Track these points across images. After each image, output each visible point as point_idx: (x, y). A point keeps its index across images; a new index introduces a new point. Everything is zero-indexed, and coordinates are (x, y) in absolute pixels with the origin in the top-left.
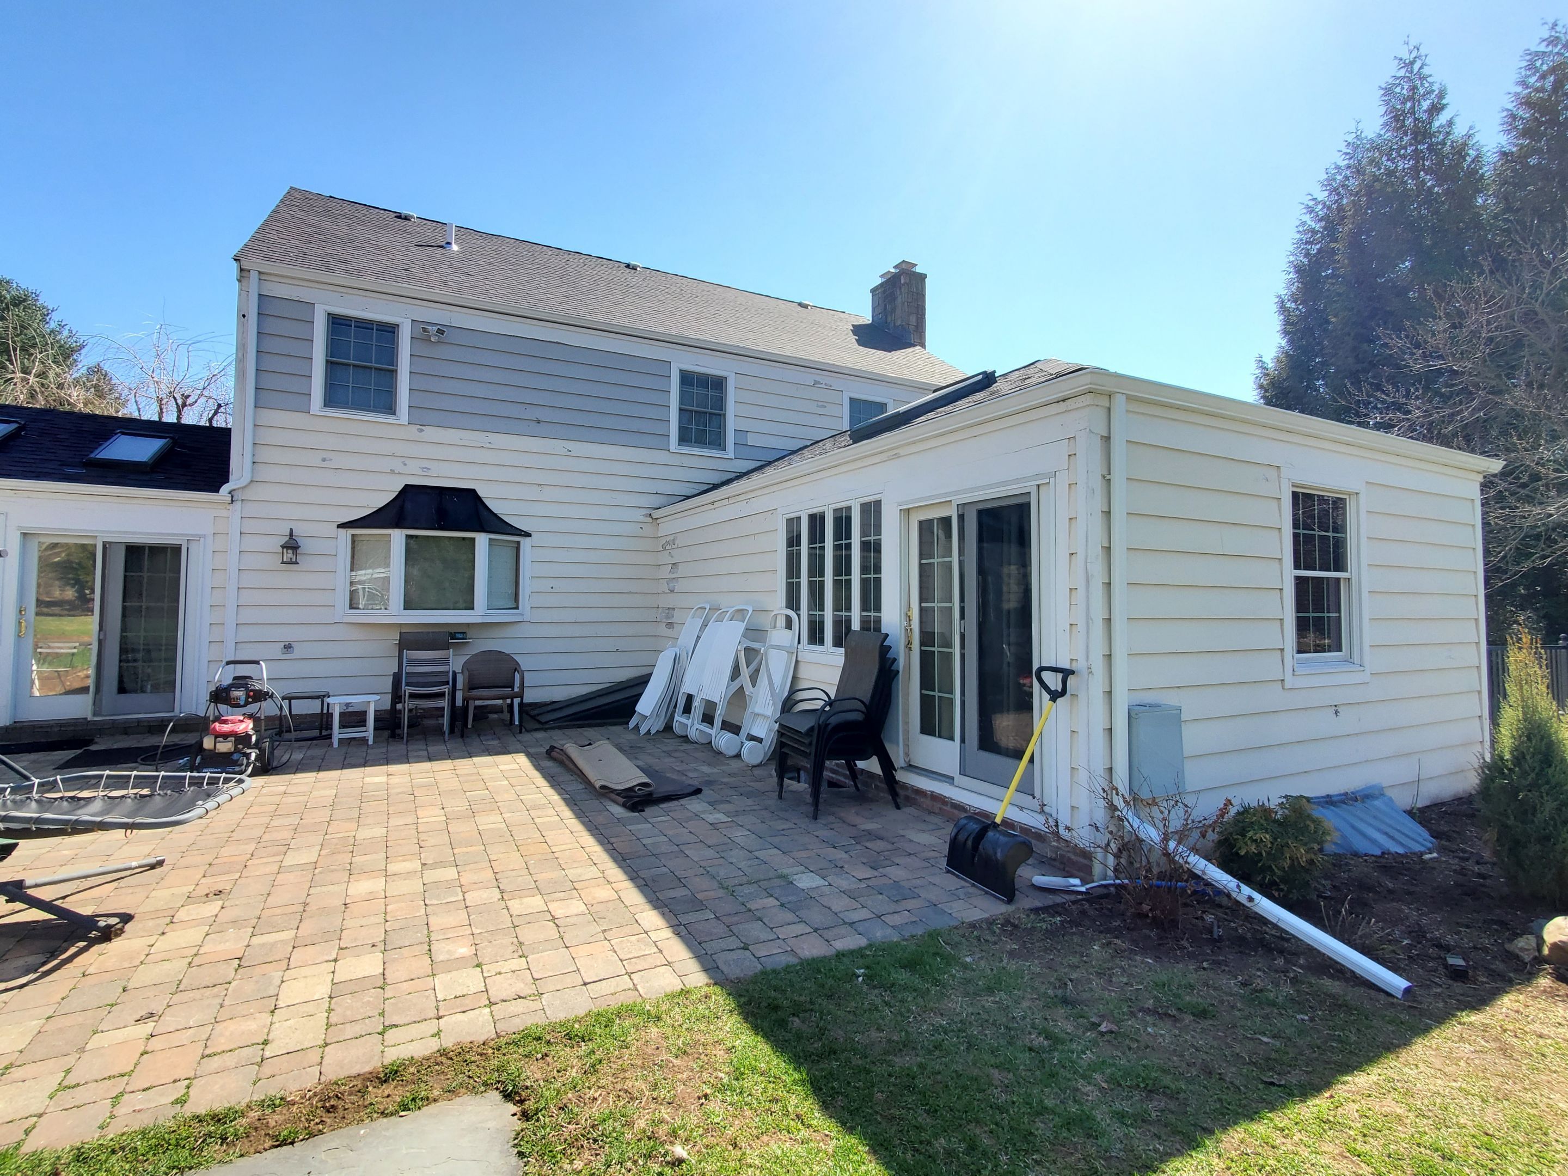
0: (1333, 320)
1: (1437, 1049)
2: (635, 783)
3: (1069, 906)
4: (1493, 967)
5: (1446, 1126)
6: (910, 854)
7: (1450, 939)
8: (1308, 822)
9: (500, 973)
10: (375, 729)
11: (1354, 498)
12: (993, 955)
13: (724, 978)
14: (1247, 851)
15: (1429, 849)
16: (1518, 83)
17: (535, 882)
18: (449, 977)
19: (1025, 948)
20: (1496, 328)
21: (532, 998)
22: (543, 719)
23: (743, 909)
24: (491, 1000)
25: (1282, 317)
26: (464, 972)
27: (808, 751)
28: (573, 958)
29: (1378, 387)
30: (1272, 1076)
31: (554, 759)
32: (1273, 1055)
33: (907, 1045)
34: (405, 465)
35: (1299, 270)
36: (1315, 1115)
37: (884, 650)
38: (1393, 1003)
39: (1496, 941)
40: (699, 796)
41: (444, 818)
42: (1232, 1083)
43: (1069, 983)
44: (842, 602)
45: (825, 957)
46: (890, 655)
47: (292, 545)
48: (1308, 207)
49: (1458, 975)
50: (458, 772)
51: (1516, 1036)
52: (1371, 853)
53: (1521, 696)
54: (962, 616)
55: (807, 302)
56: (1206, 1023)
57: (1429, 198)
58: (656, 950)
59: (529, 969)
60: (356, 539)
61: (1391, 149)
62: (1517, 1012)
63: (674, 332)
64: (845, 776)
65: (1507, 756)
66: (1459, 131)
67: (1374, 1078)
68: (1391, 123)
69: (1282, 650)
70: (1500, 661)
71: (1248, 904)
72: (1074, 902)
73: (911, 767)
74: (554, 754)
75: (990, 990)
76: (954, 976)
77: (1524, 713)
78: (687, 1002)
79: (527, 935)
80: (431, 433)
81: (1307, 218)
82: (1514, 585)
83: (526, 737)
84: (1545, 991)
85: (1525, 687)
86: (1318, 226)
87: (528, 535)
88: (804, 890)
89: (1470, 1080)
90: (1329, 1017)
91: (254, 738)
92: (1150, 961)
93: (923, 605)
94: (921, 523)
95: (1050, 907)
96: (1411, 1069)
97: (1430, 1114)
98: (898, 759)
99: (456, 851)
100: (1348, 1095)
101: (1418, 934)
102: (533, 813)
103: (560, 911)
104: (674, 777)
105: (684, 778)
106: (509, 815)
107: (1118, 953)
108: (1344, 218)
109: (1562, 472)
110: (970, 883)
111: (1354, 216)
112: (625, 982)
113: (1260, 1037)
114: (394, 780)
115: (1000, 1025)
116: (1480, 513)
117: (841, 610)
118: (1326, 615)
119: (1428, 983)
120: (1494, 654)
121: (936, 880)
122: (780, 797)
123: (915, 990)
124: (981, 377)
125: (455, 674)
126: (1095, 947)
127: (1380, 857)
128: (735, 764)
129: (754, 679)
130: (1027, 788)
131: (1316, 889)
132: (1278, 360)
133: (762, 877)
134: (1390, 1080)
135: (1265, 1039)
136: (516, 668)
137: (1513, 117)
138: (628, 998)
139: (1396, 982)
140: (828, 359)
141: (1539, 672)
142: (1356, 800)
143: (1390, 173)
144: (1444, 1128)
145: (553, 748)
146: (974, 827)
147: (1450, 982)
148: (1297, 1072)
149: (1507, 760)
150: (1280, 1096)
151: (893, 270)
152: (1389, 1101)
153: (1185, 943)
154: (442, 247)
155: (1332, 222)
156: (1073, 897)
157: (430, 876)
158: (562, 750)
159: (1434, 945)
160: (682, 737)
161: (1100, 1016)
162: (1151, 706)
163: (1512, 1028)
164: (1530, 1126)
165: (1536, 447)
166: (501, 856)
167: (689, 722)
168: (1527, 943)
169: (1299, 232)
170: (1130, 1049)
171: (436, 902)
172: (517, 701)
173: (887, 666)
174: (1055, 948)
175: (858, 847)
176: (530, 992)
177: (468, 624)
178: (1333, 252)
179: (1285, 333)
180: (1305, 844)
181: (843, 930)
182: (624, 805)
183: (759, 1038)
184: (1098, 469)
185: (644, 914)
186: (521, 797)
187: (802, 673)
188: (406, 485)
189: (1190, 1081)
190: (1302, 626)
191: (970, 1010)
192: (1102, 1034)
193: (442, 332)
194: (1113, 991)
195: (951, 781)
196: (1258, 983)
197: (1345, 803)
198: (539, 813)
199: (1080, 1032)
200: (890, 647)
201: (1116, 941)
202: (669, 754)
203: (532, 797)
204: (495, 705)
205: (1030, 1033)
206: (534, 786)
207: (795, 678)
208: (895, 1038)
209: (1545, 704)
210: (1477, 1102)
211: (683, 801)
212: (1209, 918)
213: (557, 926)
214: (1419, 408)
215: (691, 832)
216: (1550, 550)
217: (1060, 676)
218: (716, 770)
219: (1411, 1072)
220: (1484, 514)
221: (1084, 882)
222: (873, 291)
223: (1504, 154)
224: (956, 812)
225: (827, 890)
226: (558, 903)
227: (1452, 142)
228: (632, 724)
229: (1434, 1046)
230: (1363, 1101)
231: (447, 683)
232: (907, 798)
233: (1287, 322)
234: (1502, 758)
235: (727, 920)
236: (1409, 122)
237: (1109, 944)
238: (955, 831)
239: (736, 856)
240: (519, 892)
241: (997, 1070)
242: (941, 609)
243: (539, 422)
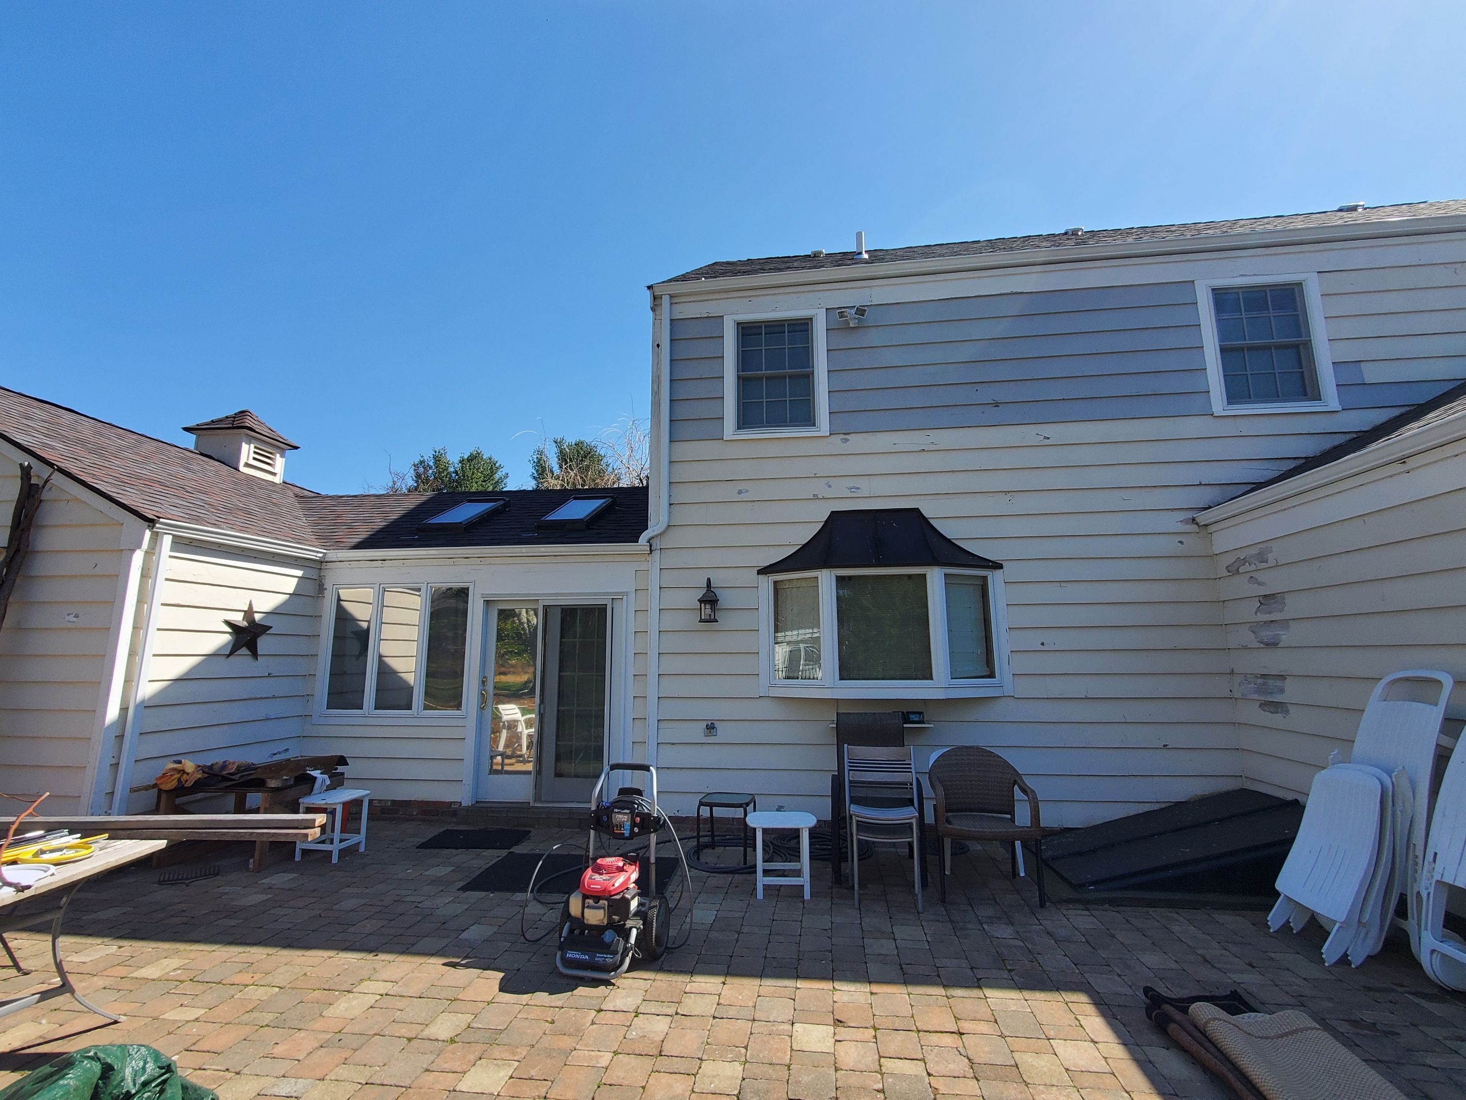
34: (830, 486)
47: (710, 599)
60: (778, 587)
74: (1176, 1031)
80: (857, 442)
83: (1059, 924)
87: (997, 566)
91: (634, 904)
125: (919, 786)
136: (1015, 780)
177: (925, 701)
188: (832, 512)
193: (862, 314)
243: (997, 405)
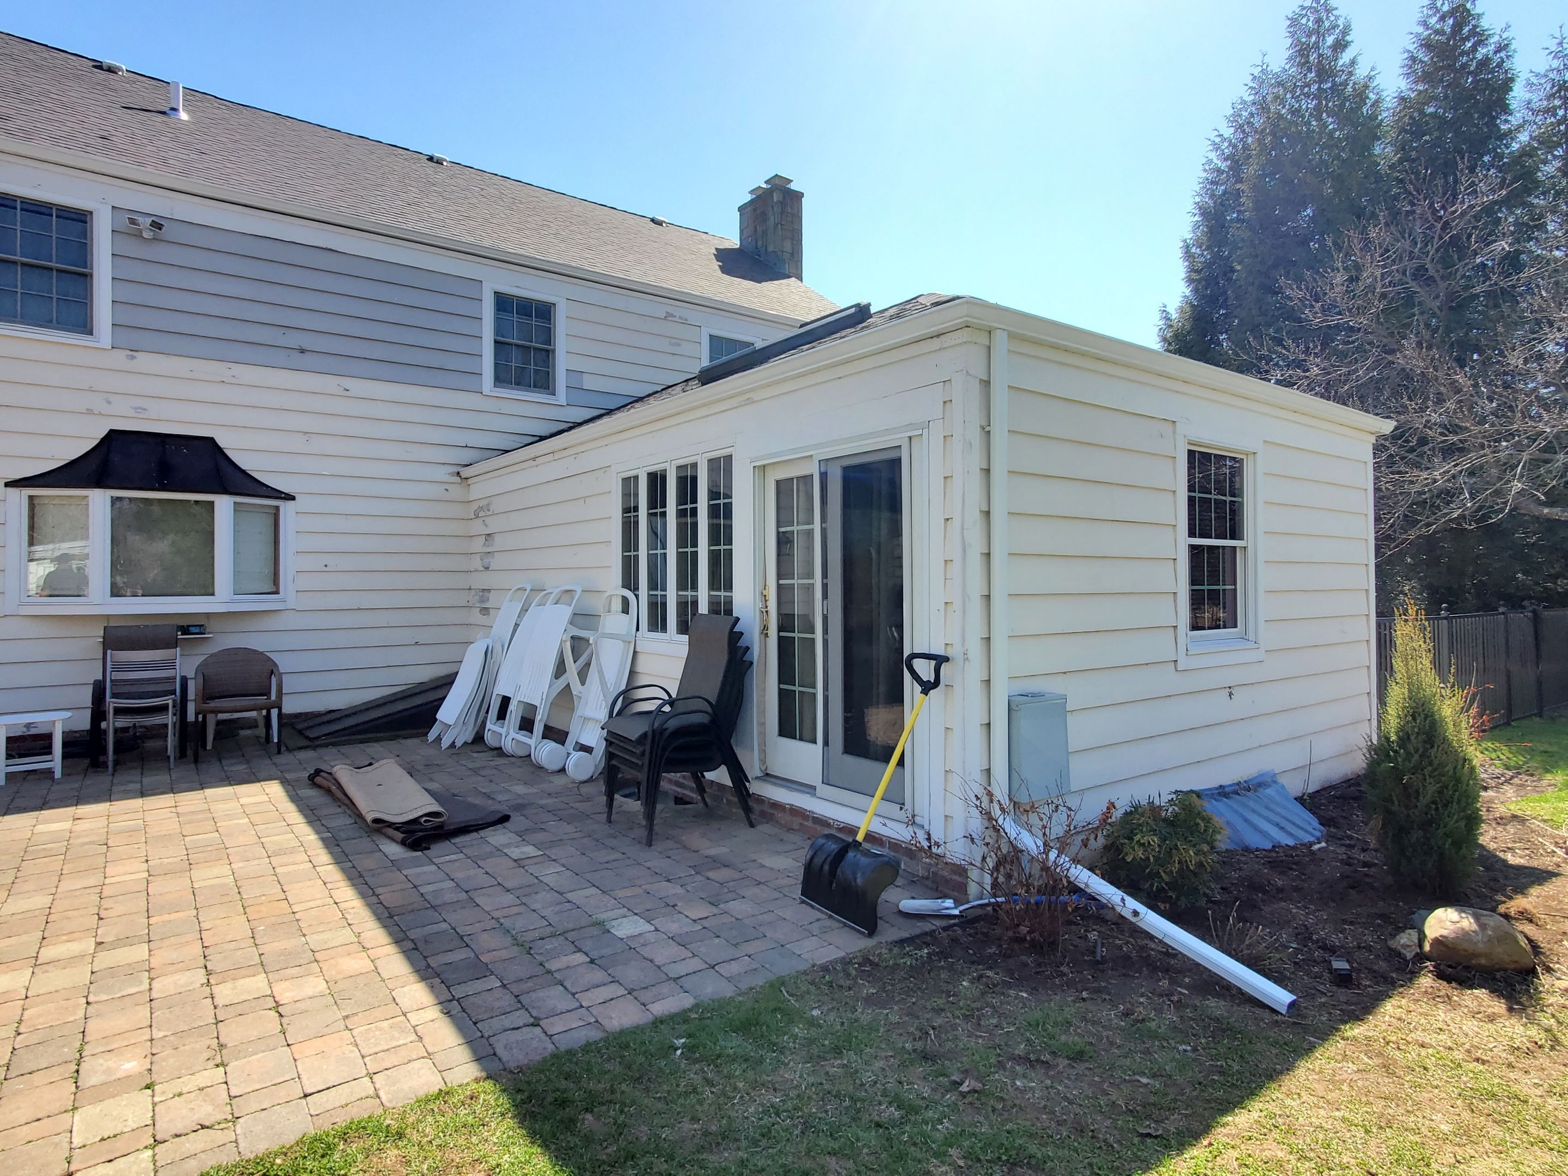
0: (1238, 268)
1: (1320, 1072)
2: (420, 814)
3: (940, 933)
4: (1376, 968)
5: (1328, 1168)
6: (759, 883)
7: (1335, 939)
8: (1198, 821)
9: (180, 1095)
10: (65, 756)
11: (1251, 457)
12: (846, 1003)
13: (501, 1067)
14: (1134, 858)
15: (1318, 839)
16: (1419, 23)
17: (260, 955)
18: (99, 1108)
19: (885, 992)
20: (1390, 282)
21: (222, 1126)
22: (312, 734)
23: (540, 970)
24: (157, 1138)
25: (1186, 264)
26: (124, 1099)
27: (640, 763)
28: (295, 1060)
29: (1279, 342)
30: (1149, 1126)
31: (320, 787)
32: (1152, 1099)
33: (727, 1136)
34: (109, 403)
35: (1204, 212)
36: (1191, 1171)
37: (735, 637)
38: (1277, 1021)
39: (1379, 937)
40: (506, 824)
41: (146, 875)
42: (1105, 1140)
43: (932, 1032)
44: (687, 578)
45: (637, 1027)
46: (742, 643)
48: (1214, 143)
49: (1343, 980)
50: (179, 810)
51: (1399, 1048)
52: (1261, 847)
53: (1407, 672)
54: (825, 596)
55: (662, 219)
56: (1081, 1067)
57: (1332, 144)
58: (414, 1037)
59: (226, 1083)
60: (36, 502)
61: (1295, 86)
62: (1399, 1019)
63: (487, 243)
64: (691, 789)
65: (1393, 738)
66: (1361, 72)
67: (1255, 1115)
68: (1296, 57)
69: (1175, 627)
70: (1387, 632)
71: (1133, 920)
72: (945, 929)
73: (767, 776)
74: (318, 780)
75: (837, 1051)
76: (795, 1037)
77: (1410, 691)
78: (445, 1107)
79: (232, 1033)
80: (145, 361)
81: (1213, 155)
82: (1402, 554)
83: (285, 758)
84: (1426, 992)
85: (1411, 662)
86: (1224, 165)
87: (291, 498)
88: (622, 939)
89: (1352, 1107)
90: (1212, 1045)
92: (1025, 995)
93: (782, 582)
94: (778, 482)
95: (918, 936)
96: (1294, 1099)
97: (1312, 1155)
98: (752, 767)
99: (152, 921)
100: (1228, 1141)
101: (1304, 936)
102: (275, 861)
103: (287, 994)
104: (477, 802)
105: (490, 802)
106: (241, 865)
107: (991, 988)
108: (1249, 156)
109: (1446, 436)
110: (826, 914)
111: (1258, 156)
112: (365, 1086)
113: (1138, 1077)
114: (82, 826)
115: (845, 1096)
116: (1372, 478)
117: (686, 589)
118: (1221, 587)
119: (1313, 992)
120: (1383, 627)
121: (787, 914)
122: (609, 821)
123: (746, 1060)
124: (853, 310)
125: (184, 680)
126: (964, 983)
127: (1270, 851)
128: (559, 781)
129: (583, 676)
130: (896, 796)
131: (1205, 894)
132: (1181, 310)
133: (571, 926)
134: (1272, 1116)
135: (1144, 1080)
136: (272, 670)
137: (1413, 59)
138: (359, 1112)
139: (1280, 996)
140: (686, 288)
141: (1423, 646)
142: (1249, 790)
143: (1295, 112)
144: (1327, 1171)
145: (318, 772)
146: (833, 847)
147: (1335, 988)
148: (1176, 1116)
149: (1393, 742)
150: (1157, 1151)
151: (764, 186)
152: (1269, 1144)
153: (1064, 969)
154: (164, 113)
155: (1237, 162)
156: (944, 923)
157: (106, 959)
158: (330, 774)
159: (1319, 947)
160: (496, 749)
161: (962, 1073)
162: (1034, 695)
163: (1394, 1039)
164: (1413, 1157)
165: (1422, 410)
166: (218, 922)
167: (503, 731)
168: (1409, 939)
169: (1205, 170)
170: (994, 1110)
171: (104, 997)
172: (274, 712)
173: (739, 655)
174: (919, 988)
175: (698, 878)
176: (220, 1117)
177: (206, 615)
178: (1238, 194)
179: (1190, 281)
180: (1194, 846)
181: (665, 988)
182: (403, 843)
183: (536, 1150)
184: (976, 419)
185: (406, 989)
186: (262, 840)
187: (640, 668)
188: (111, 431)
189: (1061, 1145)
190: (1197, 601)
191: (811, 1080)
192: (963, 1095)
193: (160, 227)
194: (981, 1037)
195: (812, 791)
196: (1141, 1012)
197: (1238, 794)
198: (285, 859)
199: (937, 1097)
200: (742, 634)
201: (990, 973)
202: (475, 771)
203: (277, 838)
204: (248, 718)
205: (880, 1104)
206: (285, 823)
207: (632, 673)
208: (714, 1128)
209: (1429, 680)
210: (1360, 1133)
211: (483, 833)
212: (1093, 936)
213: (281, 1015)
214: (1317, 366)
215: (487, 873)
216: (1434, 517)
217: (933, 663)
218: (532, 790)
219: (1293, 1103)
220: (1377, 478)
221: (958, 903)
222: (740, 209)
223: (1403, 99)
224: (819, 828)
225: (652, 937)
226: (287, 983)
227: (1354, 84)
228: (432, 735)
229: (1317, 1070)
230: (1243, 1147)
231: (174, 692)
232: (763, 814)
233: (1192, 270)
234: (1388, 739)
235: (515, 989)
236: (1313, 58)
237: (981, 977)
238: (811, 853)
239: (541, 900)
240: (236, 972)
241: (834, 1159)
242: (802, 586)
243: (303, 351)
